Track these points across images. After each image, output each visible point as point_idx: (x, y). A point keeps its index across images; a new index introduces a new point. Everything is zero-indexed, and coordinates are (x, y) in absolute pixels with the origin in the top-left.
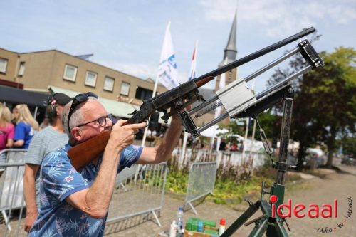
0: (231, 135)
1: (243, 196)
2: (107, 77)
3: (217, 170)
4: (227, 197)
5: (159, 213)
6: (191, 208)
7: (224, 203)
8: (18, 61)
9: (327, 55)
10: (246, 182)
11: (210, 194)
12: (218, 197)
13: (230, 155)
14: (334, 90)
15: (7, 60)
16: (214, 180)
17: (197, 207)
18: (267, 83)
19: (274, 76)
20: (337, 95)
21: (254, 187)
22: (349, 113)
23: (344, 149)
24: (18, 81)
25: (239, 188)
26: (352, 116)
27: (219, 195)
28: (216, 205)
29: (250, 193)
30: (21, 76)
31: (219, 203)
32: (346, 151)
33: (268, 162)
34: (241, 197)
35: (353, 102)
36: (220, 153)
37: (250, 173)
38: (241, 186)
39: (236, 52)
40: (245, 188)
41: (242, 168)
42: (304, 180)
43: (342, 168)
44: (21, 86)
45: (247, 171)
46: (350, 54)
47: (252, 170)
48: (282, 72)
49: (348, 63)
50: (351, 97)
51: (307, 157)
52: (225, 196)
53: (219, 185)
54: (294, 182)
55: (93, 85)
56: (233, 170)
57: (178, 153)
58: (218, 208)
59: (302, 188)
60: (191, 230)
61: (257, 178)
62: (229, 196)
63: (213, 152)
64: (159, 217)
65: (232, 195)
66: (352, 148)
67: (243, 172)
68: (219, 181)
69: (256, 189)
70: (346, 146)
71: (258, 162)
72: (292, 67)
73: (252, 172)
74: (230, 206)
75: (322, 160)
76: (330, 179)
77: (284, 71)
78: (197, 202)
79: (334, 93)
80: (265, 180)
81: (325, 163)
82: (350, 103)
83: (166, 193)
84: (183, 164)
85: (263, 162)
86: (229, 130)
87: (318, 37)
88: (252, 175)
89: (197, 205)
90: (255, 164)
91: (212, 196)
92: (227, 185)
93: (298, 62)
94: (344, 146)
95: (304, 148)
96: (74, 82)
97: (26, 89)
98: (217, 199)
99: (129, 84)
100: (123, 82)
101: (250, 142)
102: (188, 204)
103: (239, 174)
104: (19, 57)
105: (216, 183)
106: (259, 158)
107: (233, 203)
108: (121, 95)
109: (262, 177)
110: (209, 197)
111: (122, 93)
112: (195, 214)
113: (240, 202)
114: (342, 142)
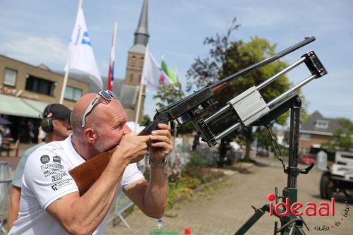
1: (173, 201)
6: (121, 221)
9: (244, 45)
10: (174, 184)
17: (127, 218)
18: (187, 74)
19: (194, 66)
21: (182, 190)
23: (259, 141)
29: (179, 196)
32: (260, 143)
33: (192, 160)
34: (171, 202)
37: (178, 173)
39: (148, 36)
40: (174, 191)
42: (228, 177)
43: (259, 160)
45: (175, 172)
46: (264, 45)
47: (180, 170)
48: (202, 61)
49: (262, 54)
51: (228, 152)
54: (220, 179)
59: (227, 185)
61: (184, 179)
66: (266, 141)
67: (171, 174)
69: (183, 191)
70: (261, 138)
72: (212, 56)
75: (240, 154)
77: (204, 60)
78: (125, 214)
80: (191, 180)
81: (243, 157)
85: (188, 161)
87: (237, 26)
88: (179, 176)
93: (218, 51)
94: (258, 137)
95: (225, 142)
99: (17, 71)
102: (118, 216)
103: (168, 176)
108: (5, 85)
109: (188, 177)
111: (6, 83)
112: (126, 227)
113: (171, 207)
114: (257, 134)
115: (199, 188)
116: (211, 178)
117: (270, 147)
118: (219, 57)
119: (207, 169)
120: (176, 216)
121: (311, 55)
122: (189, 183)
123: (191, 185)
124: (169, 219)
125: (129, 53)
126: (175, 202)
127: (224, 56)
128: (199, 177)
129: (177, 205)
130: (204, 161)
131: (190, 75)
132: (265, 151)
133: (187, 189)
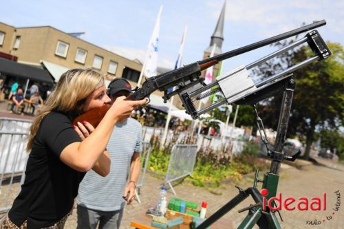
0: (213, 120)
1: (221, 180)
2: (96, 55)
3: (198, 153)
4: (205, 180)
5: (139, 190)
6: (170, 188)
7: (202, 186)
8: (15, 35)
10: (225, 167)
11: (189, 175)
12: (196, 179)
13: (211, 140)
14: (318, 83)
15: (4, 33)
16: (194, 163)
17: (176, 187)
20: (320, 88)
21: (232, 173)
22: (330, 107)
23: (322, 142)
24: (13, 53)
25: (217, 172)
26: (333, 111)
27: (198, 177)
28: (194, 187)
29: (227, 177)
30: (16, 49)
31: (197, 186)
32: (323, 144)
33: (247, 149)
34: (219, 181)
35: (335, 96)
36: (200, 137)
37: (229, 158)
38: (219, 170)
39: (223, 39)
40: (224, 172)
41: (222, 153)
43: (319, 160)
44: (16, 59)
45: (227, 156)
46: (336, 49)
49: (334, 58)
50: (334, 92)
52: (203, 178)
53: (198, 168)
55: (83, 62)
56: (213, 155)
57: (161, 134)
58: (197, 190)
60: (174, 210)
61: (236, 164)
62: (207, 179)
63: (194, 135)
64: (139, 194)
65: (211, 179)
66: (330, 142)
67: (223, 157)
68: (199, 164)
69: (233, 175)
70: (325, 139)
71: (237, 148)
73: (231, 158)
74: (207, 189)
76: (306, 170)
78: (175, 183)
79: (318, 86)
80: (243, 166)
81: (302, 154)
82: (331, 97)
83: (147, 172)
84: (164, 145)
85: (242, 149)
86: (211, 115)
88: (231, 160)
89: (176, 185)
90: (234, 150)
91: (191, 177)
92: (206, 168)
94: (322, 138)
96: (65, 58)
97: (19, 61)
98: (195, 181)
99: (117, 63)
100: (111, 61)
101: (230, 128)
102: (168, 184)
103: (219, 159)
104: (15, 31)
105: (196, 165)
106: (239, 144)
107: (210, 187)
108: (109, 73)
109: (241, 163)
110: (188, 179)
111: (109, 71)
112: (173, 194)
113: (218, 186)
114: (321, 135)
115: (249, 175)
116: (264, 168)
117: (335, 150)
118: (284, 59)
119: (261, 160)
120: (221, 194)
121: (313, 34)
122: (240, 168)
123: (241, 171)
124: (212, 195)
125: (205, 53)
126: (223, 182)
127: (289, 58)
128: (251, 165)
129: (224, 185)
130: (259, 152)
131: (254, 73)
132: (329, 152)
133: (236, 173)
